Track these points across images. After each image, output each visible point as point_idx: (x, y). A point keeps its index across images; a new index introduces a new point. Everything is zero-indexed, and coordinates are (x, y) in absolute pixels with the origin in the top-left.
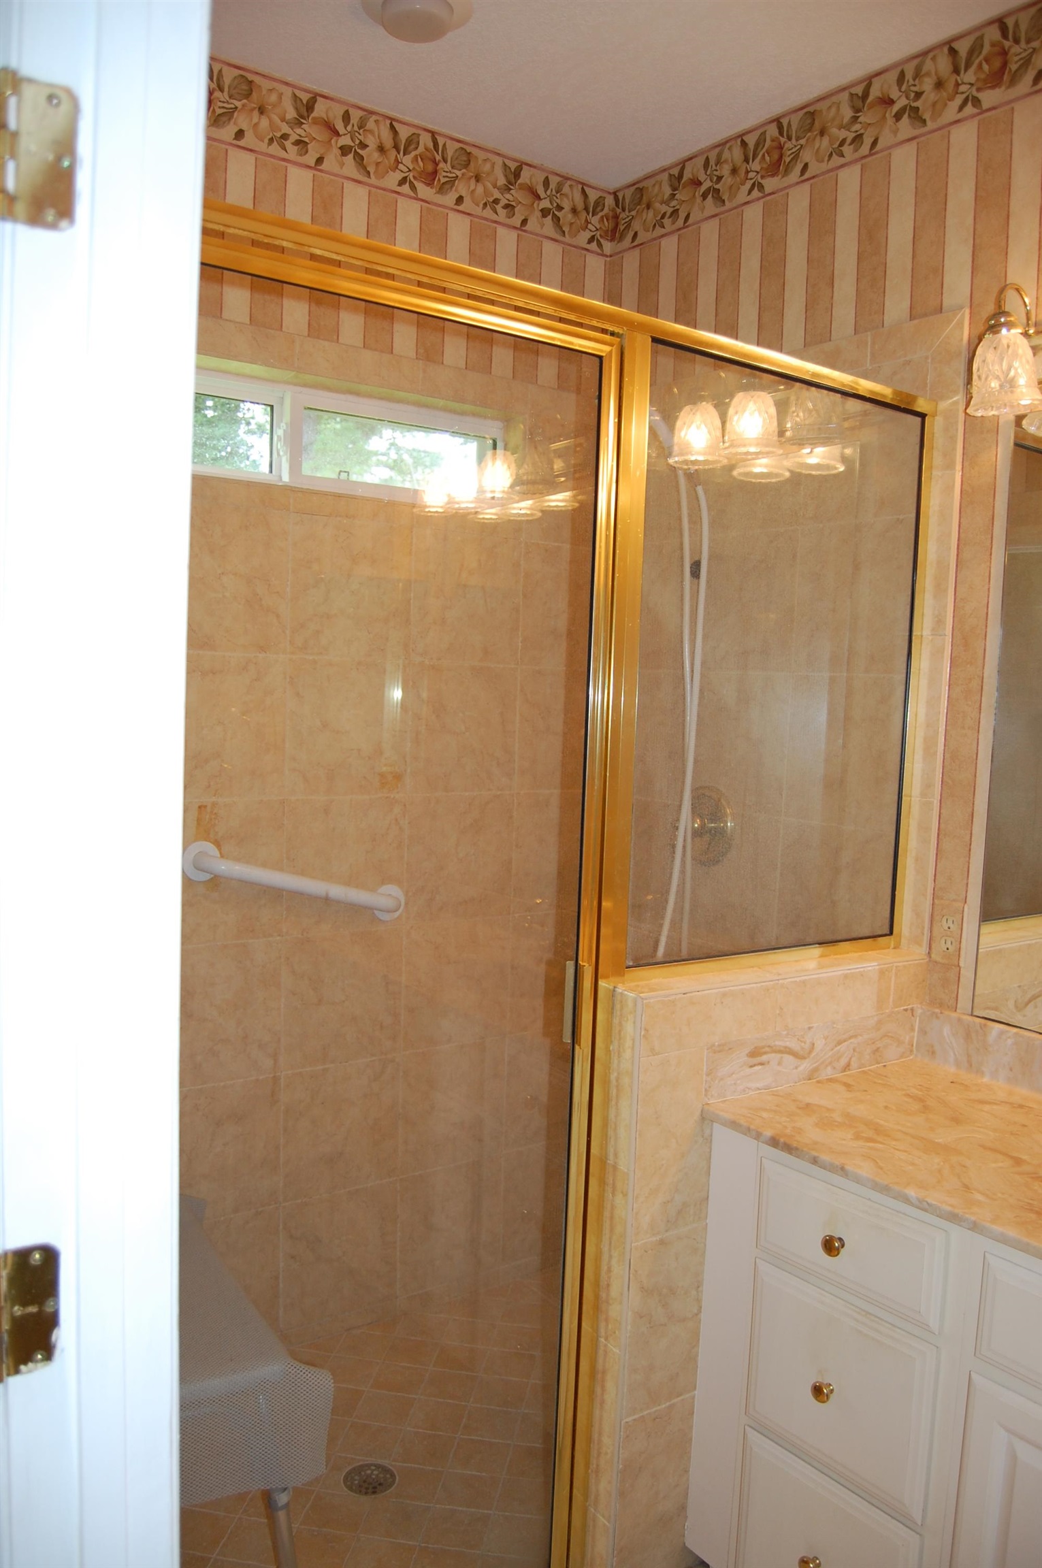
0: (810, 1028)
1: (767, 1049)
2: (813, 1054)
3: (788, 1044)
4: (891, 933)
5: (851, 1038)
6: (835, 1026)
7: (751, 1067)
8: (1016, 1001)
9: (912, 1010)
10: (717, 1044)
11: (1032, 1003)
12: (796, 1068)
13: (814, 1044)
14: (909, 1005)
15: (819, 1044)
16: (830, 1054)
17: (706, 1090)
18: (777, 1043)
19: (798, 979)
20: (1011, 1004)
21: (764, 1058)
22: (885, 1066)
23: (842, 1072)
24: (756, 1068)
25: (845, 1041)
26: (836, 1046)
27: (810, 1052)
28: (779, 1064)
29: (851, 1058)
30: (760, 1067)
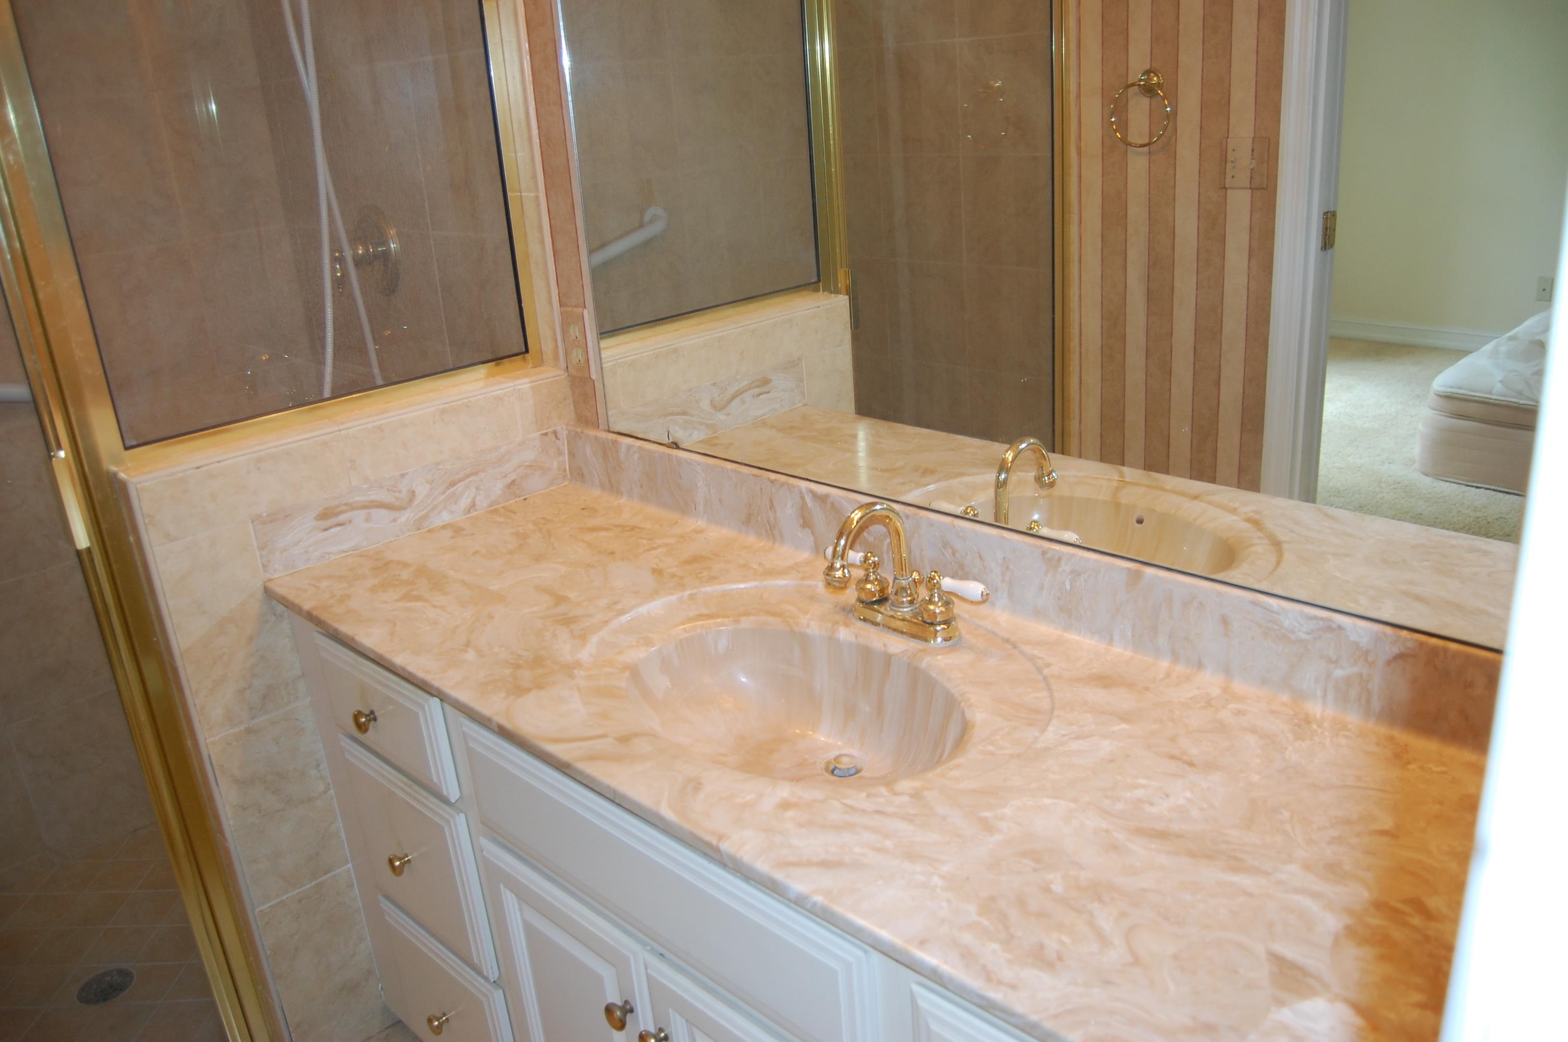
0: (402, 476)
1: (345, 508)
2: (415, 503)
3: (373, 497)
4: (527, 351)
5: (468, 476)
6: (440, 467)
7: (326, 530)
8: (711, 401)
9: (555, 433)
10: (264, 514)
11: (738, 399)
12: (394, 520)
13: (414, 492)
14: (549, 428)
15: (422, 491)
16: (442, 497)
17: (264, 566)
18: (357, 499)
19: (369, 426)
20: (705, 404)
21: (342, 518)
22: (525, 499)
23: (465, 515)
24: (333, 530)
25: (460, 481)
26: (448, 488)
27: (411, 501)
28: (367, 520)
29: (474, 498)
30: (339, 528)
